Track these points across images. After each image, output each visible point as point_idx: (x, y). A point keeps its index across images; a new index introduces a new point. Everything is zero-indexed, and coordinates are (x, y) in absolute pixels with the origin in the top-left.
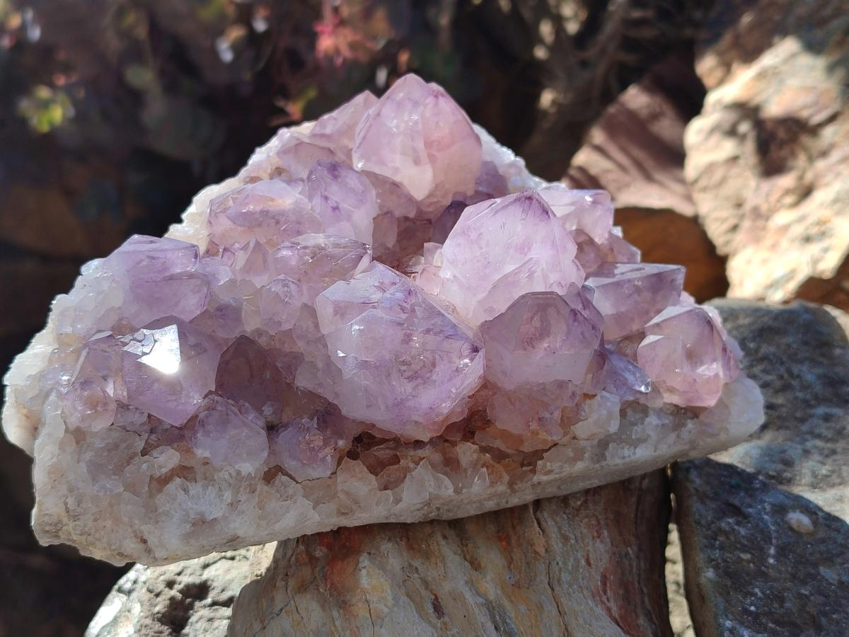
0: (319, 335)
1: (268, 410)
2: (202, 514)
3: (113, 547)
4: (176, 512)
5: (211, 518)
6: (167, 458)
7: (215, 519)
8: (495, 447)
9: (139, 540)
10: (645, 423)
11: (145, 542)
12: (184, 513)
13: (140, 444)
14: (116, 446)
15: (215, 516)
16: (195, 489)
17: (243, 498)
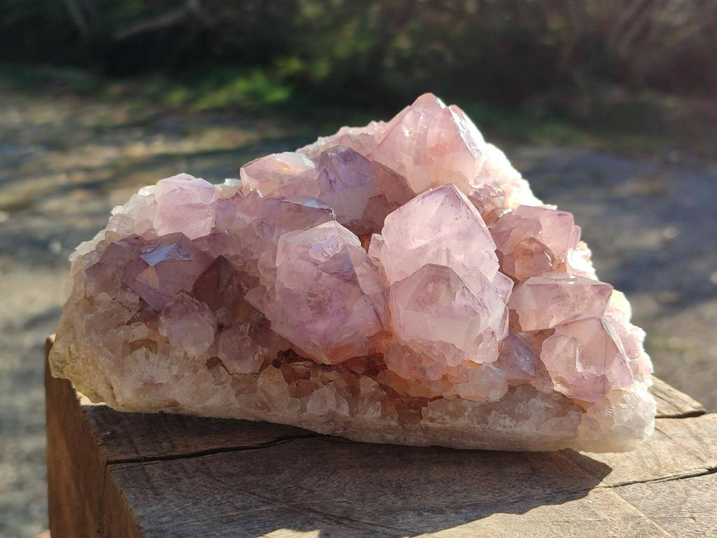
0: (274, 267)
1: (221, 313)
2: (152, 377)
3: (92, 388)
4: (136, 371)
5: (158, 382)
6: (140, 331)
7: (161, 384)
8: (390, 386)
9: (109, 386)
10: (530, 402)
11: (112, 388)
12: (141, 374)
13: (128, 317)
14: (111, 315)
15: (161, 382)
16: (154, 358)
17: (187, 374)
